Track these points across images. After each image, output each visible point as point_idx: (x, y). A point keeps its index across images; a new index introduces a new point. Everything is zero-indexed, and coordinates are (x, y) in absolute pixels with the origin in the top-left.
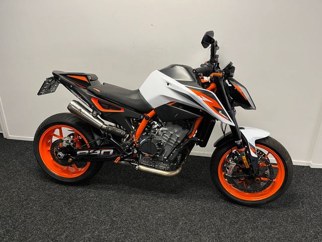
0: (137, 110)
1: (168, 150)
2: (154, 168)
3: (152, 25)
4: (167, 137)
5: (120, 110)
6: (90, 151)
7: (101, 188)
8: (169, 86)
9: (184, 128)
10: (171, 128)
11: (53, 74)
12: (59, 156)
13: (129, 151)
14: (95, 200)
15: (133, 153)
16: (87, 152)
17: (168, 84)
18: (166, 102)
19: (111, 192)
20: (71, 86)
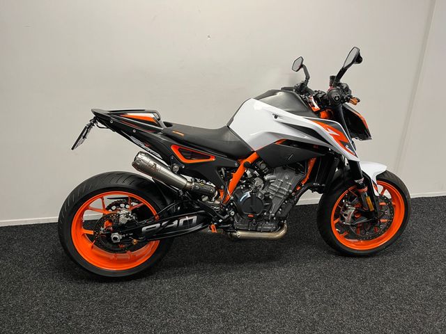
0: (230, 156)
1: (276, 204)
2: (256, 231)
3: (209, 37)
4: (275, 187)
5: (209, 157)
6: (163, 224)
7: (175, 274)
8: (278, 119)
9: (297, 172)
10: (281, 174)
11: (95, 113)
12: (115, 239)
13: (224, 213)
14: (178, 293)
15: (230, 216)
16: (158, 225)
17: (276, 117)
18: (273, 140)
19: (192, 278)
20: (134, 131)
